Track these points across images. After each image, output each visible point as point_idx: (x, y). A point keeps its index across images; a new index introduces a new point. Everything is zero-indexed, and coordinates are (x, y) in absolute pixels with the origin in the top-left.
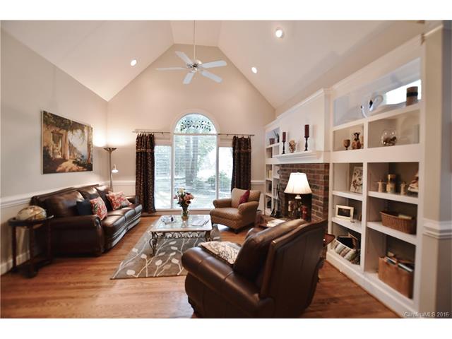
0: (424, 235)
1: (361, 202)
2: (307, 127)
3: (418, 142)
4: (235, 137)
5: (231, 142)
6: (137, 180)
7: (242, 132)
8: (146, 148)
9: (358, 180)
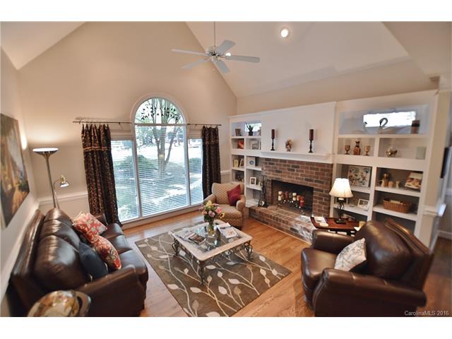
0: (424, 215)
1: (369, 194)
2: (312, 131)
3: (424, 158)
4: (204, 127)
5: (200, 133)
6: (89, 191)
7: (210, 122)
8: (100, 145)
9: (354, 176)
